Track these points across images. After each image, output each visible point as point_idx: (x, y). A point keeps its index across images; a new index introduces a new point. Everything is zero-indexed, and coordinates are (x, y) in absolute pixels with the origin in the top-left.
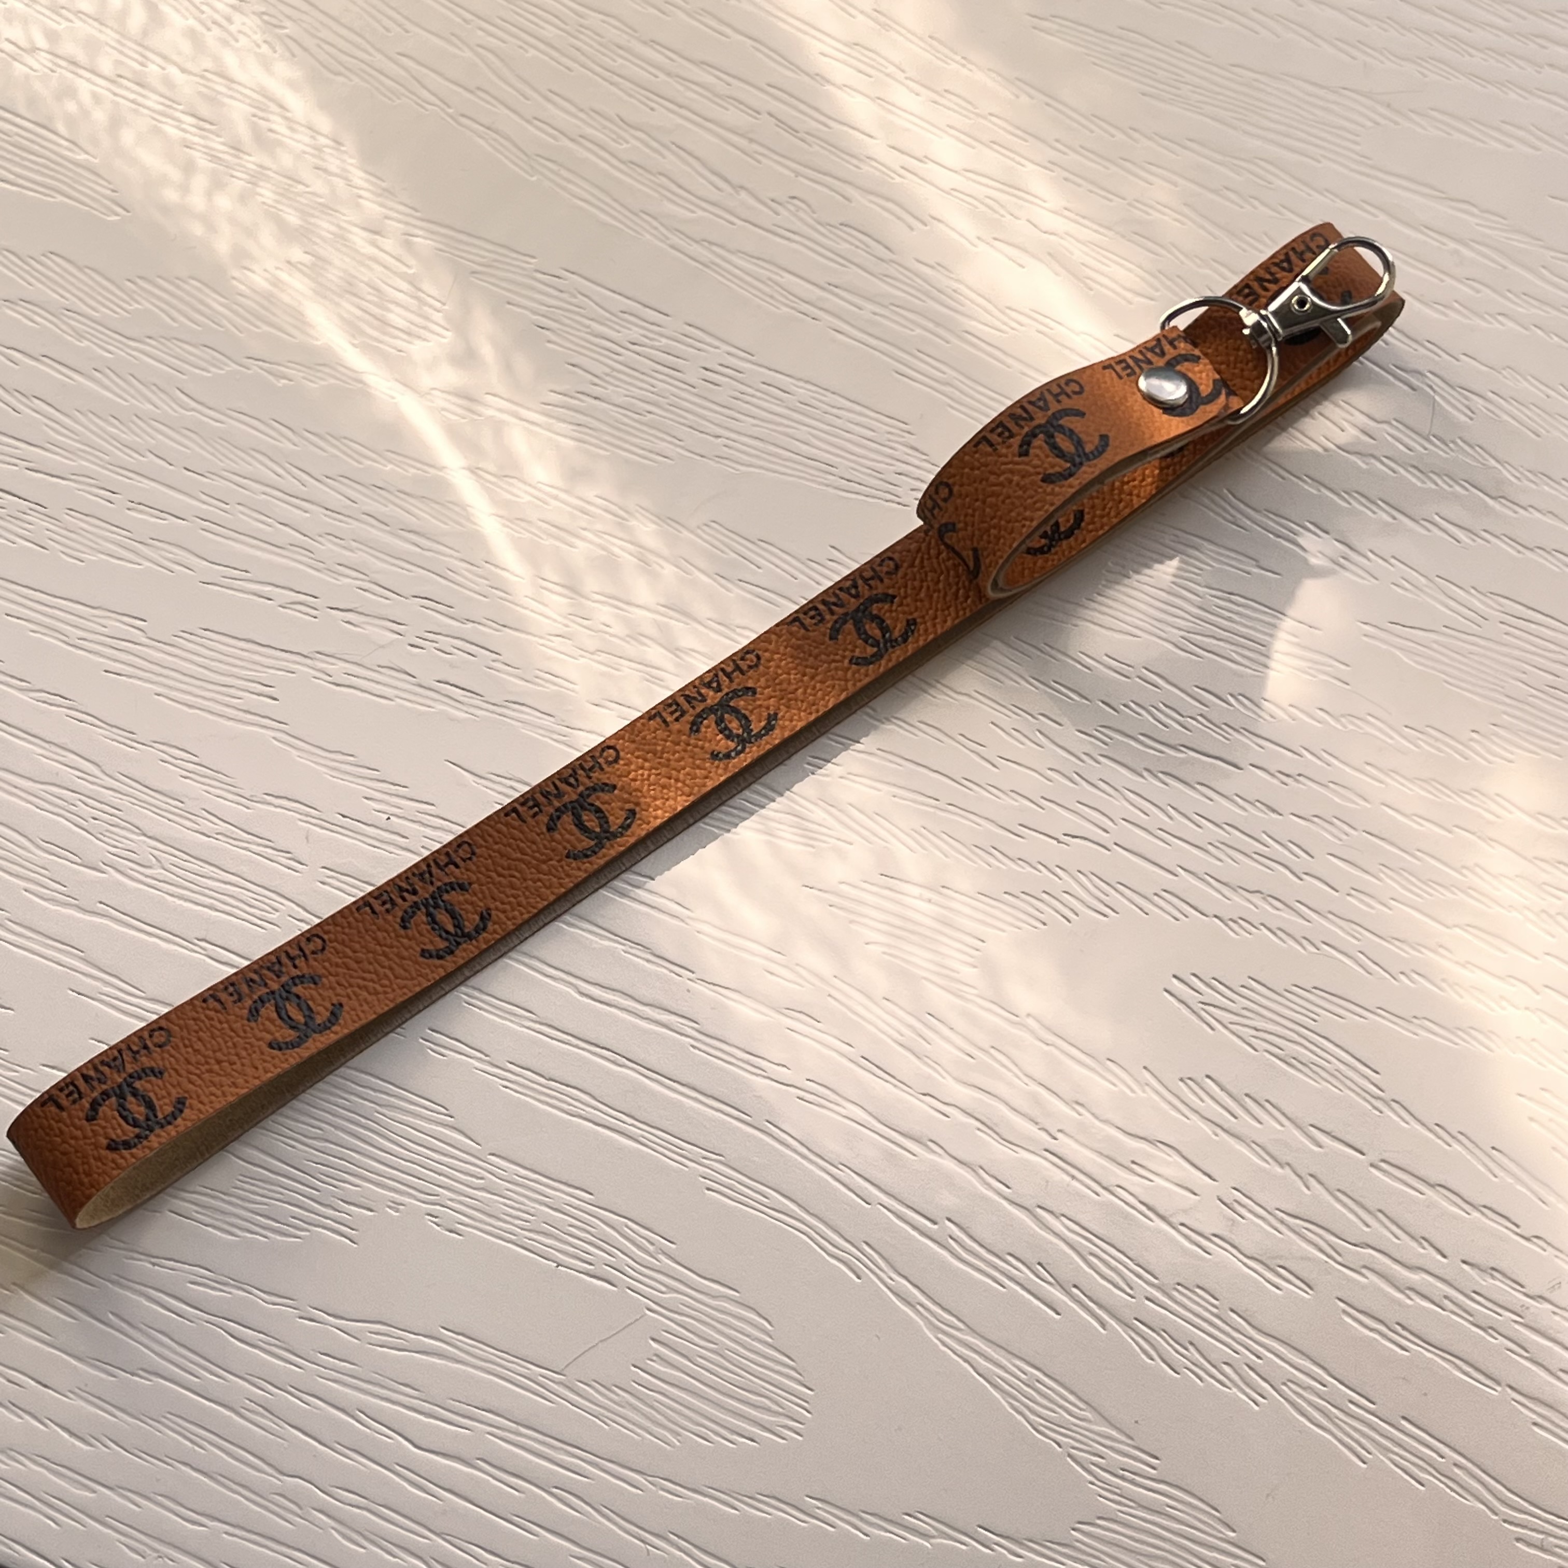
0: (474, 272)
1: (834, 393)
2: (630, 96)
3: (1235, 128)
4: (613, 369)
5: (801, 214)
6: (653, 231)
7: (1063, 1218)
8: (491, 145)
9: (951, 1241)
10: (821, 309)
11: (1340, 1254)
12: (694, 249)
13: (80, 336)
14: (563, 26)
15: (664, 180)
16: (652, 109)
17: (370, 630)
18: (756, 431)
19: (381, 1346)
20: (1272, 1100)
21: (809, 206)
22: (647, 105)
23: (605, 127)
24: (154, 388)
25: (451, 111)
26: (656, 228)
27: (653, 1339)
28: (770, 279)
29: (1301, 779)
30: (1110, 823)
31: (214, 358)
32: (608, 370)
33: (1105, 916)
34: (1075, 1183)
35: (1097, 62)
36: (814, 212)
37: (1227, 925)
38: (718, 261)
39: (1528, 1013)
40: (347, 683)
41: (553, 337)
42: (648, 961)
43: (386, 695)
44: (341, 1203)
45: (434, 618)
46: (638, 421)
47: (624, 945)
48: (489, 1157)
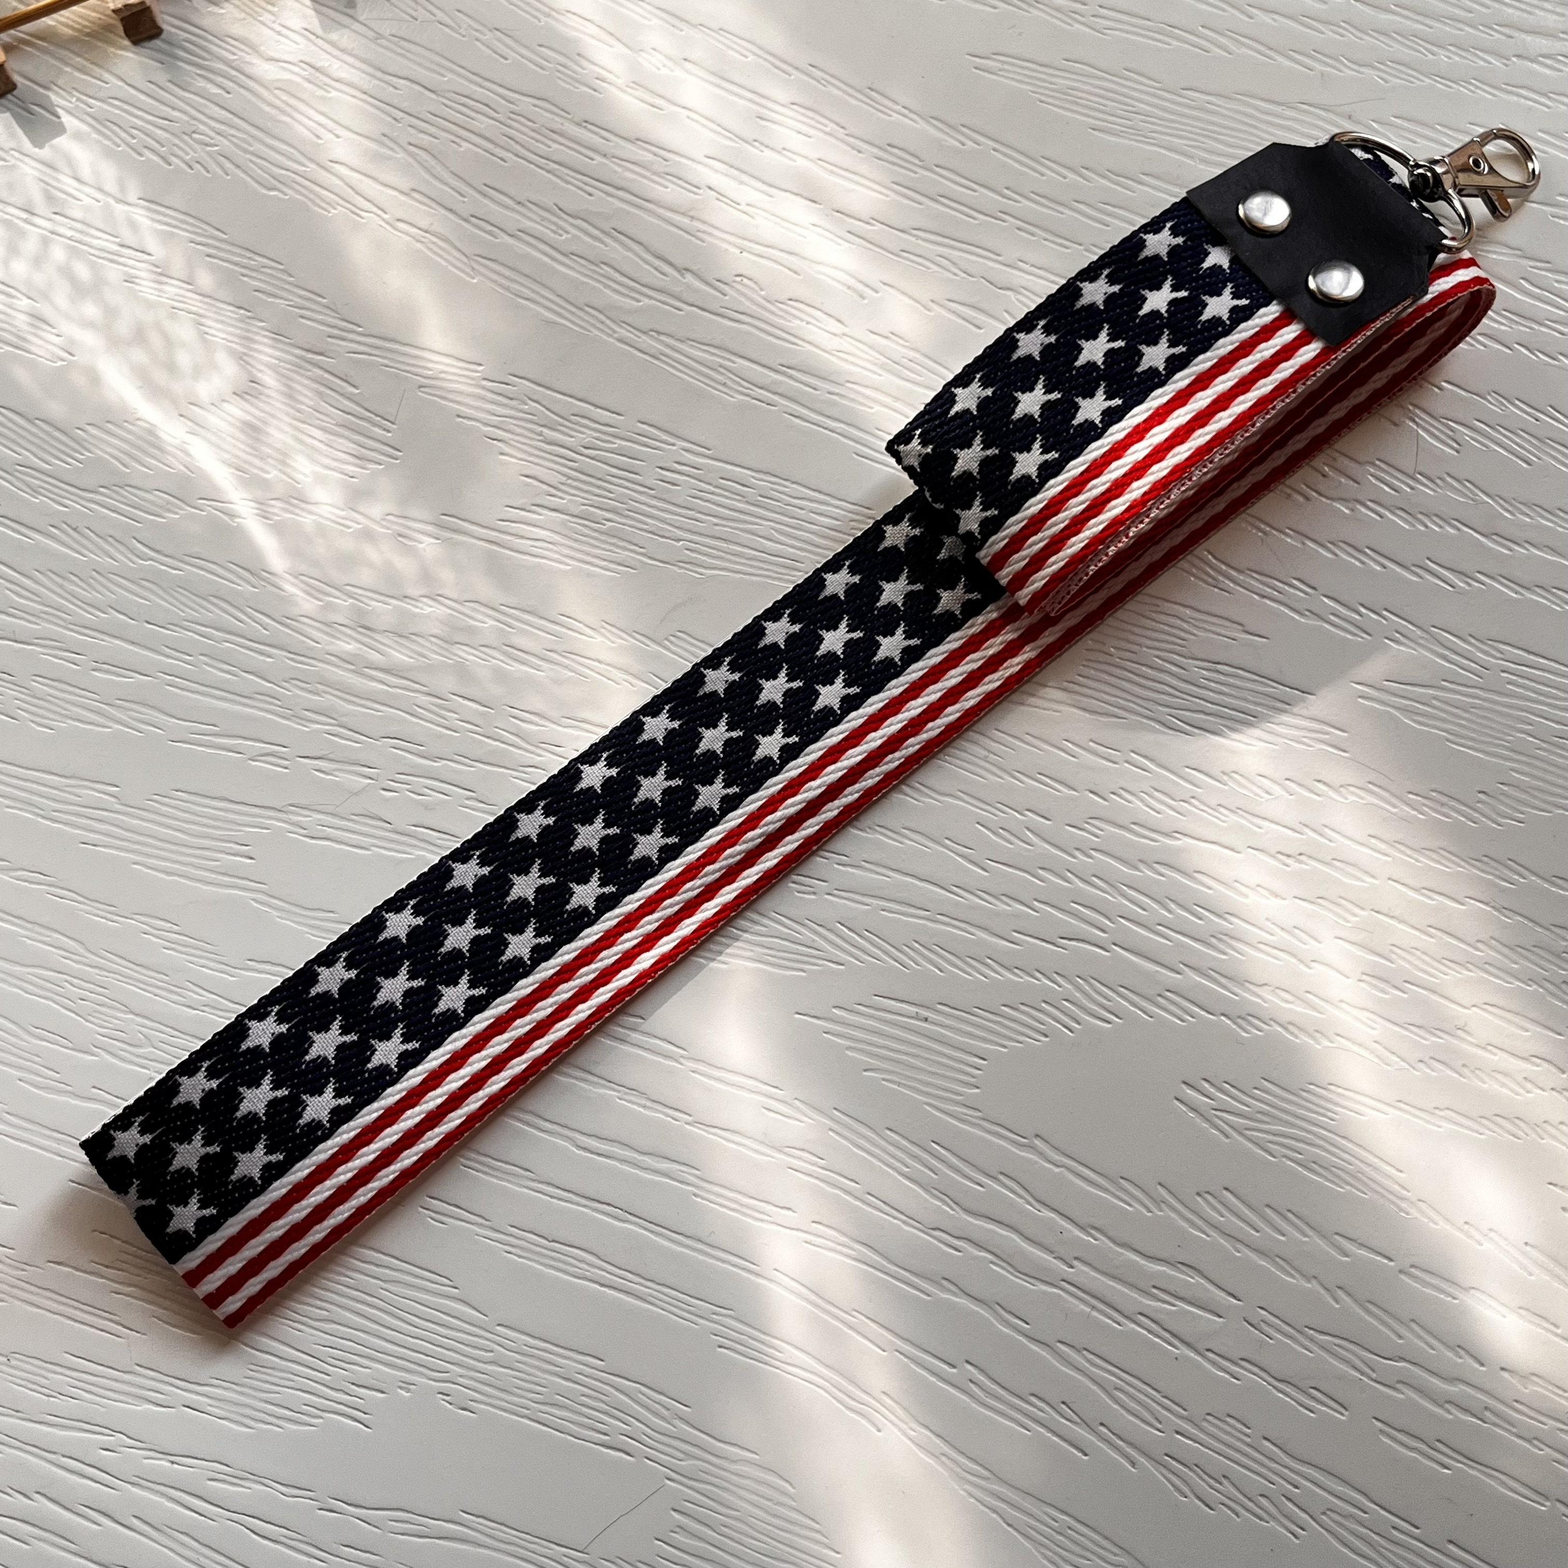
0: (420, 387)
1: (795, 483)
2: (568, 182)
3: (1191, 157)
4: (569, 478)
5: (750, 293)
6: (600, 326)
7: (1085, 1352)
8: (430, 249)
9: (972, 1385)
10: (775, 393)
11: (1373, 1371)
12: (645, 341)
13: (35, 491)
14: (495, 115)
15: (605, 268)
16: (590, 195)
17: (340, 777)
18: (718, 531)
19: (402, 1534)
20: (1294, 1210)
21: (755, 282)
22: (586, 192)
23: (544, 219)
24: (110, 539)
25: (385, 216)
26: (602, 322)
27: (675, 1510)
28: (721, 366)
29: (1302, 857)
30: (1107, 922)
31: (168, 503)
32: (562, 479)
33: (1109, 1023)
34: (1095, 1314)
35: (1043, 98)
36: (762, 290)
37: (1235, 1023)
38: (668, 351)
39: (1554, 1093)
40: (322, 834)
41: (506, 449)
42: (644, 1107)
43: (363, 845)
44: (353, 1387)
45: (405, 758)
46: (596, 531)
47: (619, 1091)
48: (498, 1328)
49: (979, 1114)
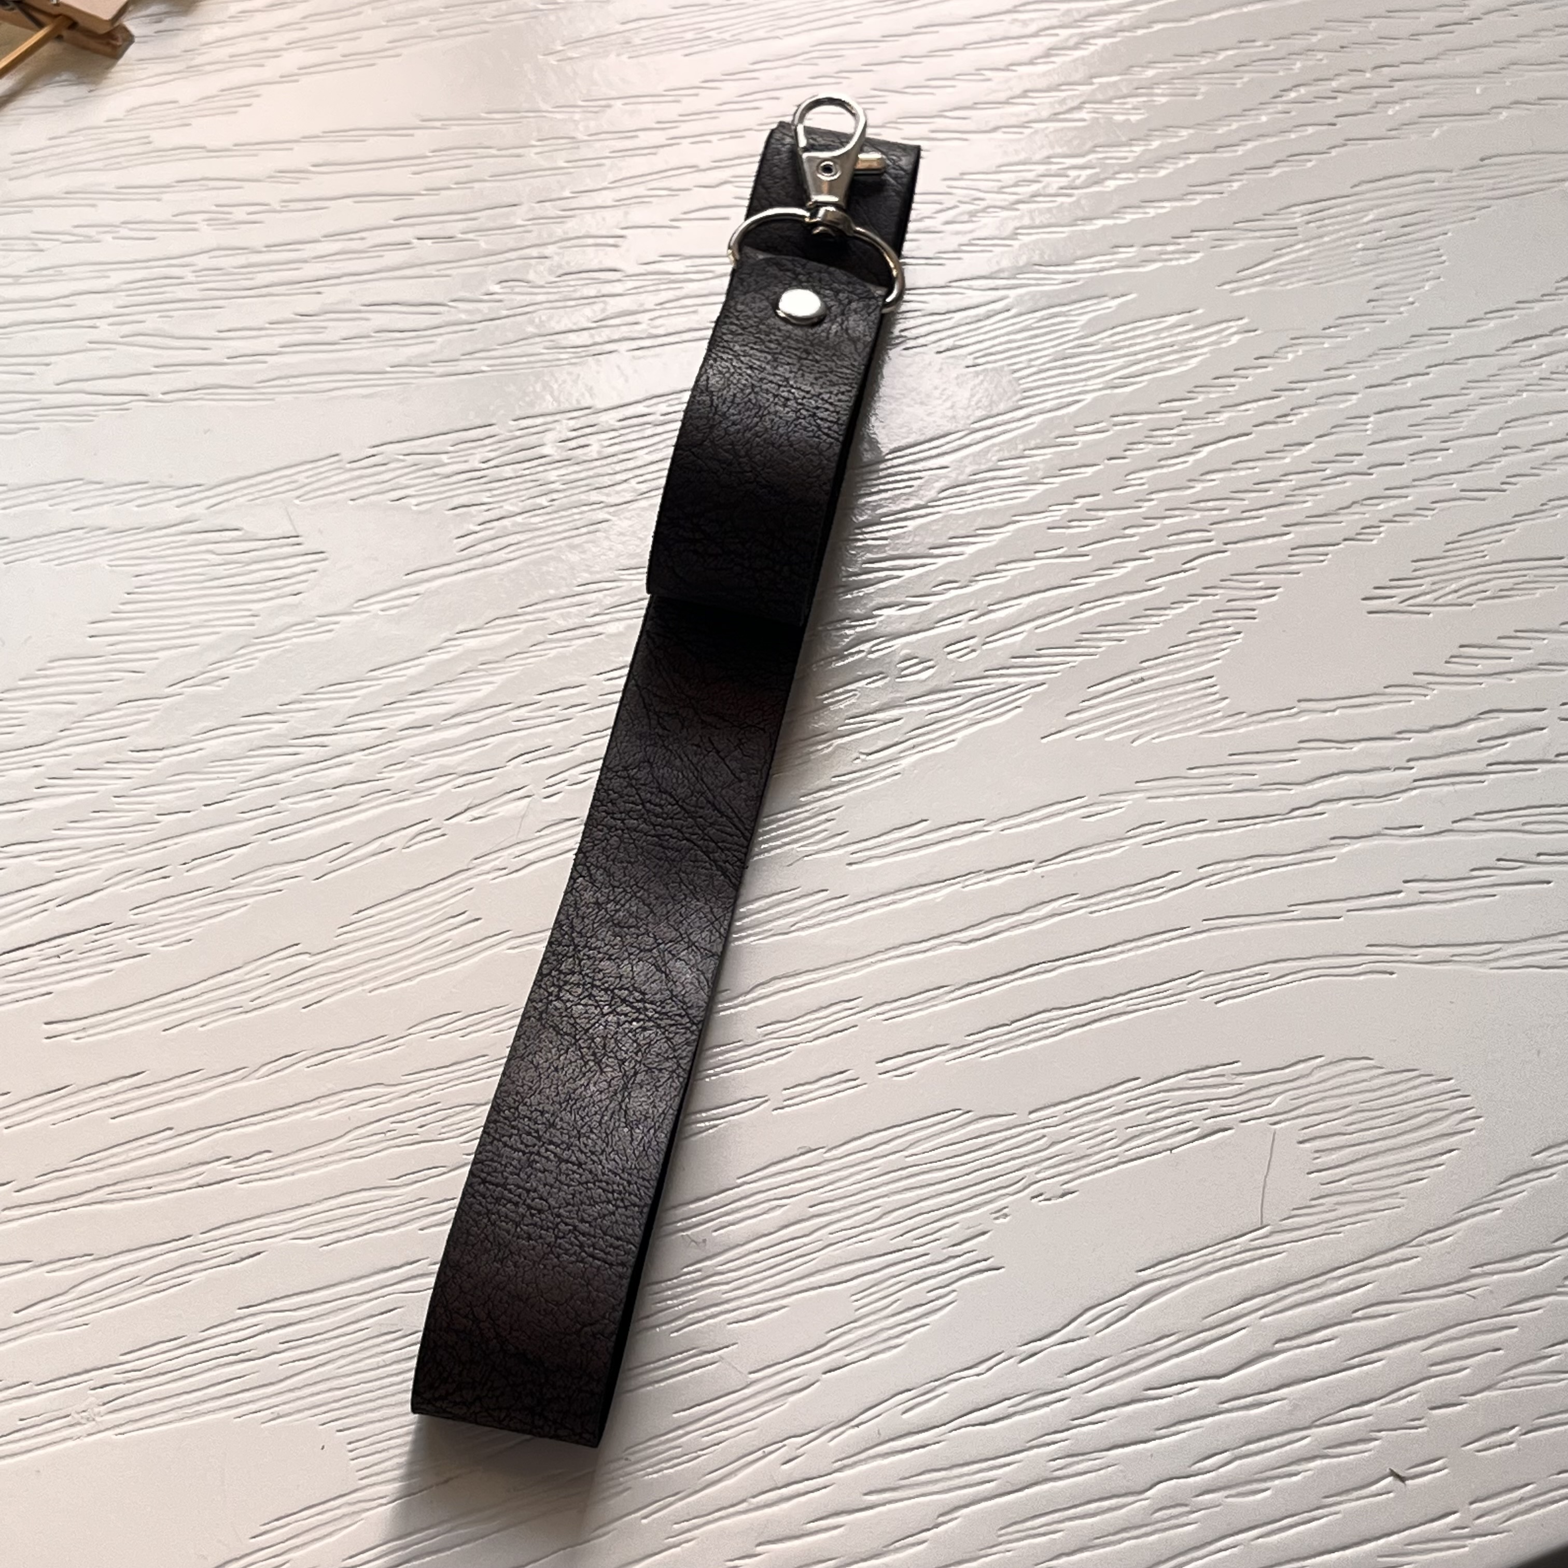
0: (296, 500)
2: (291, 295)
3: (777, 38)
4: (491, 490)
5: (517, 290)
6: (415, 375)
7: (1479, 817)
8: (210, 400)
9: (1424, 896)
10: (607, 343)
12: (463, 366)
14: (181, 281)
15: (382, 335)
16: (319, 293)
17: (503, 811)
19: (1106, 1328)
20: (1520, 628)
21: (518, 281)
22: (312, 293)
23: (297, 329)
25: (148, 398)
26: (415, 372)
27: (1301, 1143)
28: (544, 349)
29: (1294, 412)
30: (1207, 533)
31: (140, 707)
32: (487, 494)
33: (1273, 596)
36: (528, 283)
37: (1359, 540)
38: (494, 362)
40: (524, 864)
41: (417, 500)
42: (988, 880)
44: (955, 1248)
45: (542, 765)
46: (551, 513)
47: (957, 883)
48: (1032, 1116)
49: (1245, 715)
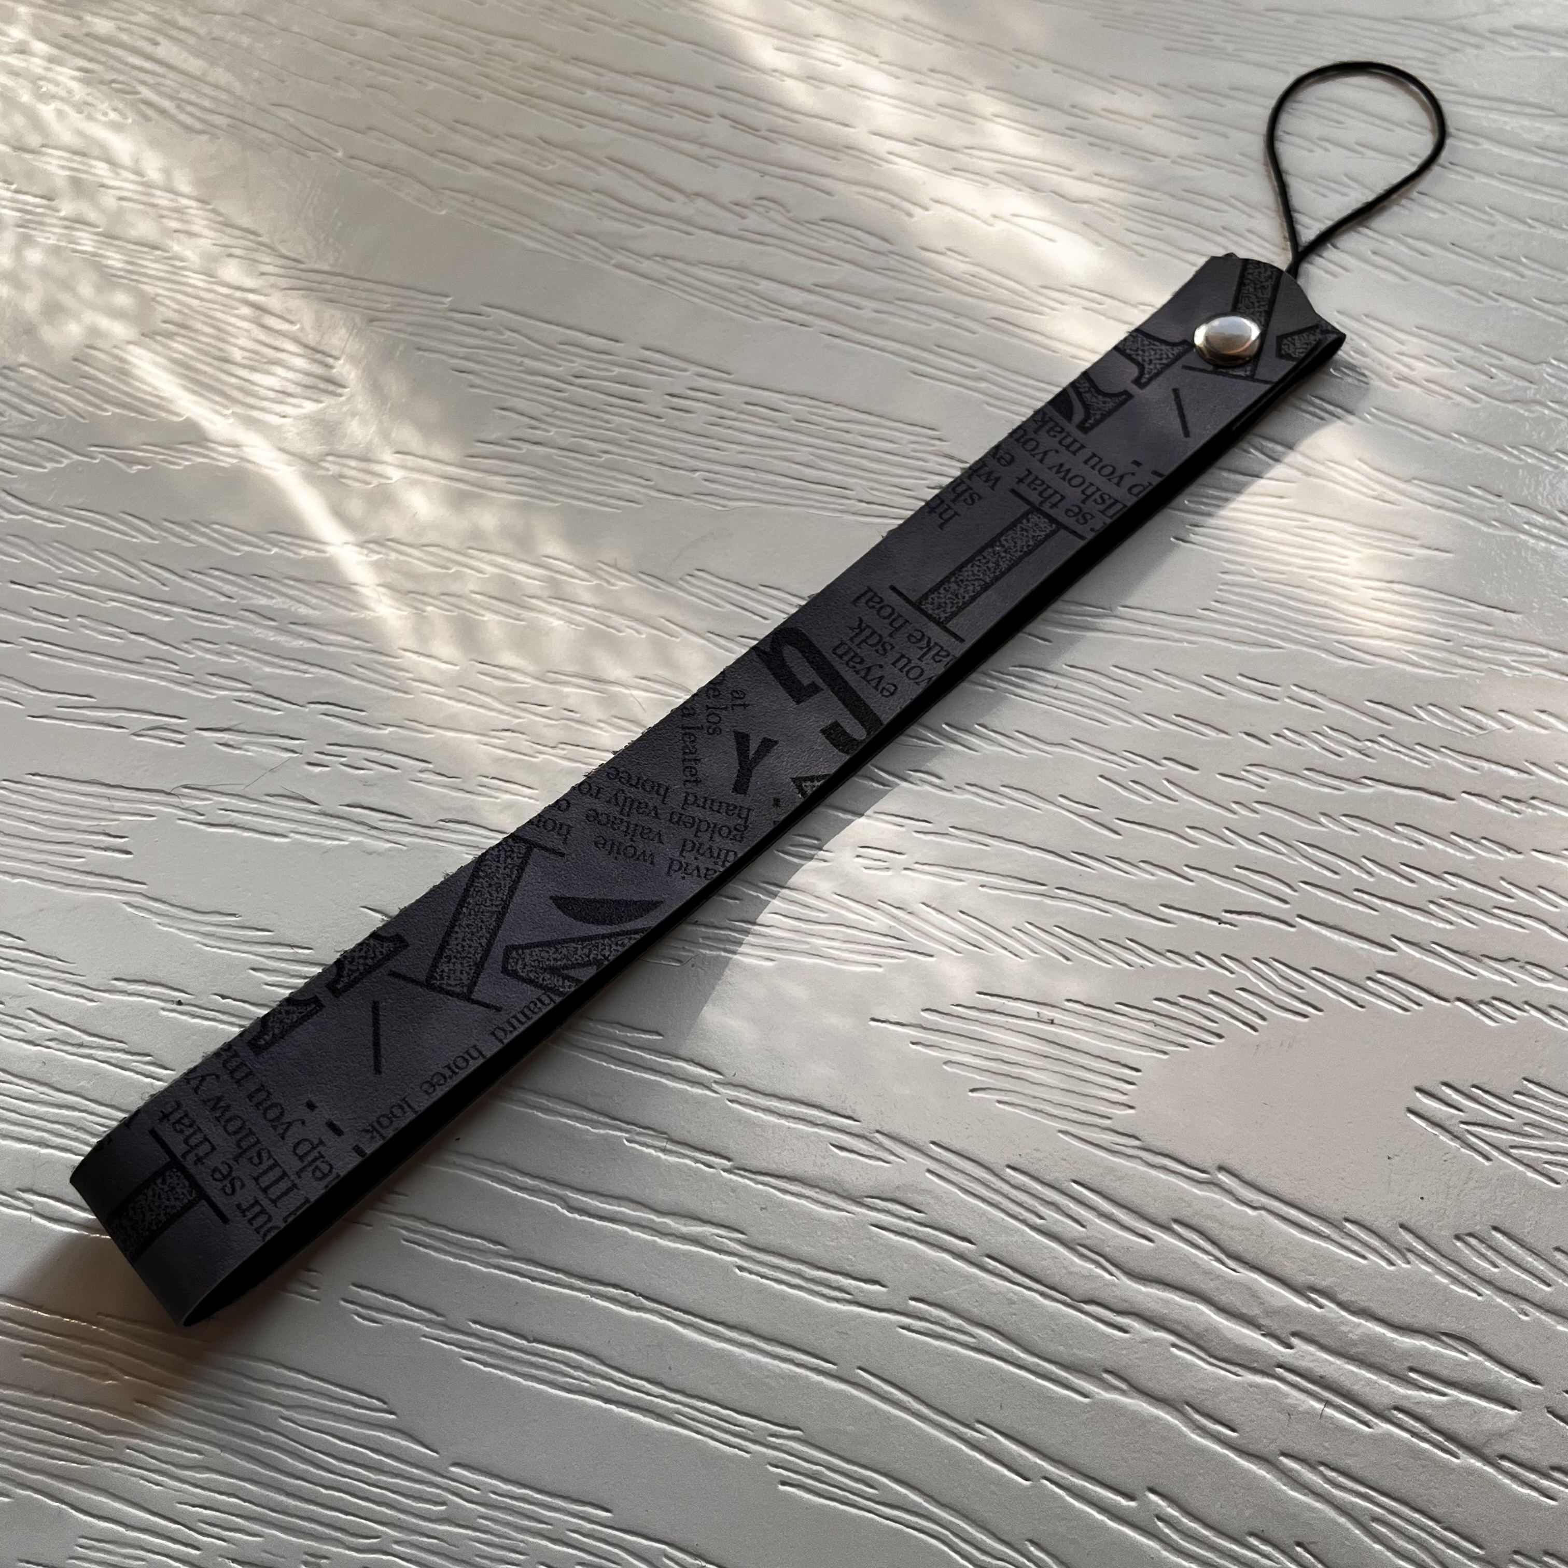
0: (373, 321)
1: (837, 405)
2: (554, 116)
4: (555, 408)
5: (772, 214)
6: (594, 253)
7: (1322, 1468)
8: (388, 184)
9: (1160, 1524)
10: (810, 314)
12: (646, 266)
14: (468, 56)
15: (599, 197)
17: (252, 752)
18: (744, 459)
21: (781, 205)
23: (525, 151)
25: (337, 154)
26: (596, 249)
28: (742, 288)
29: (1536, 802)
30: (1288, 891)
32: (549, 410)
33: (1305, 1016)
34: (1329, 1411)
36: (788, 211)
37: (1478, 1010)
38: (676, 275)
40: (226, 821)
41: (477, 381)
42: (664, 1150)
43: (279, 831)
45: (338, 726)
46: (590, 464)
47: (627, 1131)
48: (453, 1469)
49: (1137, 1143)
